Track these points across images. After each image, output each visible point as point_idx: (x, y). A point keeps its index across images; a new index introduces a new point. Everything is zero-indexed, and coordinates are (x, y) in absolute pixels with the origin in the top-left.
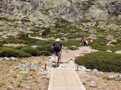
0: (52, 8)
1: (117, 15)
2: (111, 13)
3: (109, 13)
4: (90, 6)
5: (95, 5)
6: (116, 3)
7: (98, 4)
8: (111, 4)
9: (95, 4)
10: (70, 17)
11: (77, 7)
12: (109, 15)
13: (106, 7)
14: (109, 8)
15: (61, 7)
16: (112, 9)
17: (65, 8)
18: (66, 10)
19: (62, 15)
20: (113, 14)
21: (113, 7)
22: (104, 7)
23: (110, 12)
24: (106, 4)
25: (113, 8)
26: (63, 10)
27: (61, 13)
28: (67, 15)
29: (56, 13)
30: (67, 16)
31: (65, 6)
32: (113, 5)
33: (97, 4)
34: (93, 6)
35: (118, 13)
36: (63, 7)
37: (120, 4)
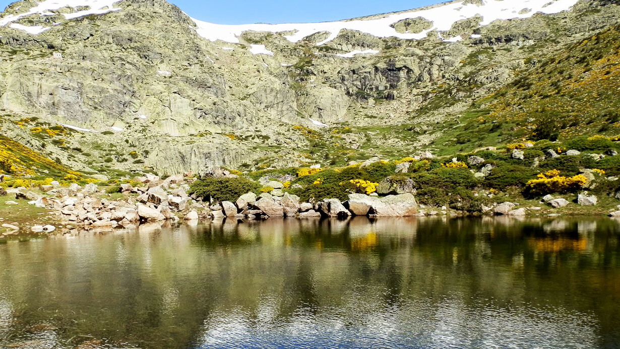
0: (250, 95)
1: (365, 98)
2: (352, 95)
3: (348, 93)
4: (306, 77)
5: (315, 75)
6: (361, 70)
7: (321, 72)
8: (351, 73)
9: (316, 73)
10: (285, 112)
11: (284, 83)
12: (349, 100)
13: (341, 81)
14: (346, 83)
15: (265, 91)
16: (353, 84)
17: (274, 94)
18: (276, 97)
19: (269, 109)
20: (357, 97)
21: (356, 80)
22: (338, 80)
23: (351, 92)
24: (339, 73)
25: (355, 83)
26: (271, 98)
27: (267, 104)
28: (278, 107)
29: (258, 105)
30: (279, 109)
31: (272, 90)
32: (355, 76)
33: (321, 74)
34: (313, 78)
35: (368, 95)
36: (268, 91)
37: (369, 72)
